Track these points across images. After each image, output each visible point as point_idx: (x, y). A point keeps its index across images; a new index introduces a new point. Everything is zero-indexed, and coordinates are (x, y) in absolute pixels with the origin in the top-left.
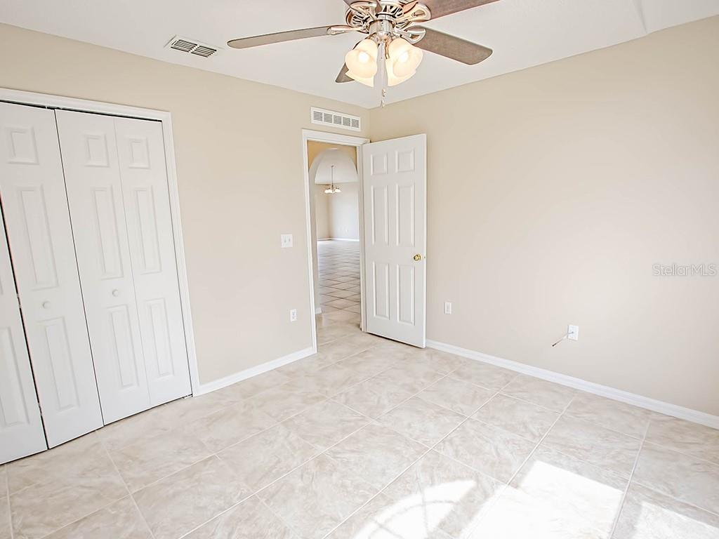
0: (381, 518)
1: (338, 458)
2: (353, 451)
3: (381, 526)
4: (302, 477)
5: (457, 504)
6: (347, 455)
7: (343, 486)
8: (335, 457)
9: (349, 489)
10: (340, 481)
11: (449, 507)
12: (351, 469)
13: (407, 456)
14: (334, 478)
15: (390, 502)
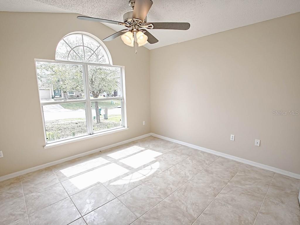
0: (145, 177)
1: (159, 196)
2: (152, 198)
3: (145, 175)
4: (171, 188)
5: (121, 179)
6: (154, 196)
7: (156, 185)
8: (160, 196)
9: (153, 184)
10: (157, 186)
11: (123, 179)
12: (153, 191)
13: (129, 195)
14: (159, 188)
15: (141, 180)
